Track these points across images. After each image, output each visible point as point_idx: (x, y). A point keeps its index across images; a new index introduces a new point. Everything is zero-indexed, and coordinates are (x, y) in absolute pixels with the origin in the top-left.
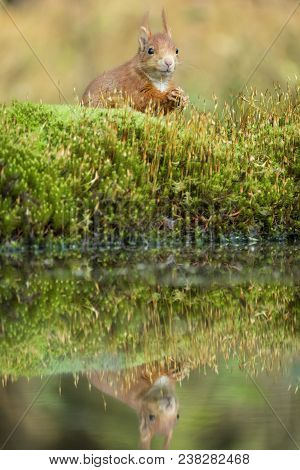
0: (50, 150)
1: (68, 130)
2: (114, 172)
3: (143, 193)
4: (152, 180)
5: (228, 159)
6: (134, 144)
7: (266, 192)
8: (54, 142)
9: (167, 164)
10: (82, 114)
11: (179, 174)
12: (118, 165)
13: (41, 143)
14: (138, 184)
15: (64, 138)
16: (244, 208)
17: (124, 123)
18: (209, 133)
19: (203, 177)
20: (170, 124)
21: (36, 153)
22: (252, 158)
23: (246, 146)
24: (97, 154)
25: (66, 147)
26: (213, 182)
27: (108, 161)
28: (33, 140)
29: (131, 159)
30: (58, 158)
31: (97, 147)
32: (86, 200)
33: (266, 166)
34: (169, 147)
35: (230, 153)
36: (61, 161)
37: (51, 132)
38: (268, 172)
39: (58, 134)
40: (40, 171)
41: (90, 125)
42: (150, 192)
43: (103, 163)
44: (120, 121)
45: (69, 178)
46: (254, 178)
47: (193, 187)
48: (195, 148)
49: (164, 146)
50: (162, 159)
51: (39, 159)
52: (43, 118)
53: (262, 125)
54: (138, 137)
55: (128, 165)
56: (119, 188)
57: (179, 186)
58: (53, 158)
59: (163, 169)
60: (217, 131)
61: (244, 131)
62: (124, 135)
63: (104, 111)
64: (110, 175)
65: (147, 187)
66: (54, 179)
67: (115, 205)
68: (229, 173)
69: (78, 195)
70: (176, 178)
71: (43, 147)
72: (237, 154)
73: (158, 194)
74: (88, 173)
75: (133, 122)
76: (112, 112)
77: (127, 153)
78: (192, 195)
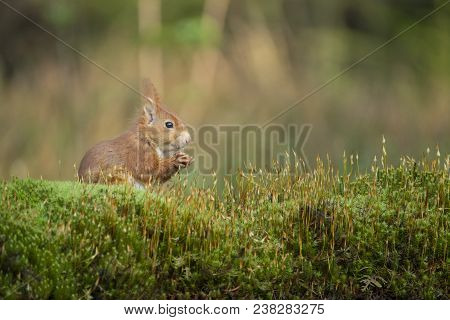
0: (51, 226)
1: (68, 206)
2: (114, 248)
3: (142, 268)
4: (152, 256)
5: (228, 235)
6: (134, 220)
7: (265, 268)
8: (55, 218)
9: (166, 240)
10: (82, 191)
11: (178, 249)
12: (118, 241)
13: (42, 219)
14: (139, 260)
15: (65, 215)
16: (243, 283)
17: (124, 199)
18: (209, 209)
19: (202, 253)
20: (169, 200)
21: (37, 230)
22: (251, 234)
23: (245, 222)
24: (97, 230)
25: (66, 223)
26: (212, 258)
27: (108, 237)
28: (33, 216)
29: (131, 235)
30: (59, 234)
31: (97, 223)
32: (86, 275)
33: (266, 241)
34: (168, 223)
35: (229, 228)
36: (62, 237)
37: (52, 208)
38: (267, 247)
39: (59, 210)
40: (40, 247)
41: (90, 201)
42: (150, 268)
43: (103, 239)
44: (119, 197)
45: (70, 254)
46: (253, 253)
47: (193, 263)
48: (194, 224)
49: (164, 222)
50: (162, 234)
51: (39, 234)
52: (44, 195)
53: (261, 201)
54: (138, 213)
55: (128, 241)
56: (119, 263)
57: (179, 262)
58: (53, 234)
59: (163, 244)
60: (217, 207)
61: (243, 207)
62: (124, 211)
63: (104, 187)
64: (111, 251)
65: (146, 263)
66: (55, 255)
67: (114, 281)
68: (228, 248)
69: (79, 270)
70: (176, 254)
71: (43, 224)
72: (236, 230)
73: (157, 269)
74: (88, 249)
75: (133, 198)
76: (112, 188)
77: (127, 229)
78: (192, 271)
